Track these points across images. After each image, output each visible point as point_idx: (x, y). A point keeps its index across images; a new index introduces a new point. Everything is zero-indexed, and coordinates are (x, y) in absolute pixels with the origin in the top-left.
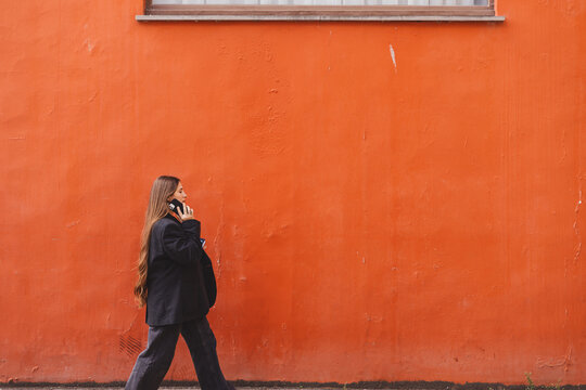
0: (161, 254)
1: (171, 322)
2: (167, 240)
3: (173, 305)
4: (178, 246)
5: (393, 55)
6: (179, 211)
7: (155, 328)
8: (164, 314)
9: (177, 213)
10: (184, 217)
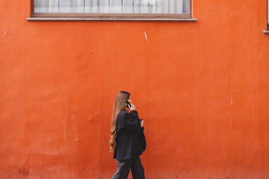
0: (122, 127)
1: (128, 158)
2: (126, 120)
3: (129, 150)
4: (131, 123)
5: (146, 36)
6: (129, 106)
7: (121, 161)
8: (124, 155)
9: (128, 107)
10: (132, 109)
